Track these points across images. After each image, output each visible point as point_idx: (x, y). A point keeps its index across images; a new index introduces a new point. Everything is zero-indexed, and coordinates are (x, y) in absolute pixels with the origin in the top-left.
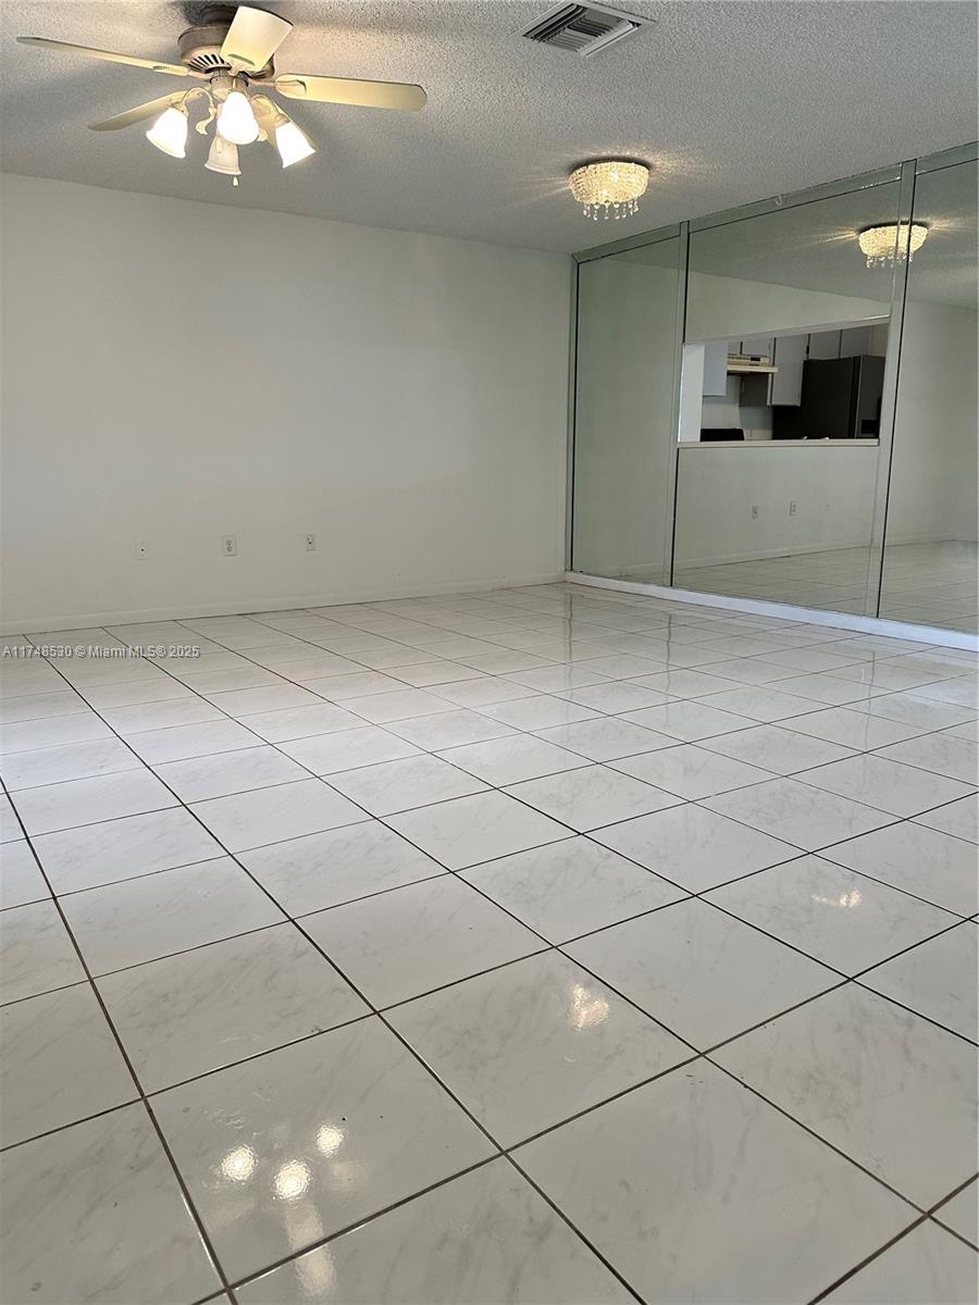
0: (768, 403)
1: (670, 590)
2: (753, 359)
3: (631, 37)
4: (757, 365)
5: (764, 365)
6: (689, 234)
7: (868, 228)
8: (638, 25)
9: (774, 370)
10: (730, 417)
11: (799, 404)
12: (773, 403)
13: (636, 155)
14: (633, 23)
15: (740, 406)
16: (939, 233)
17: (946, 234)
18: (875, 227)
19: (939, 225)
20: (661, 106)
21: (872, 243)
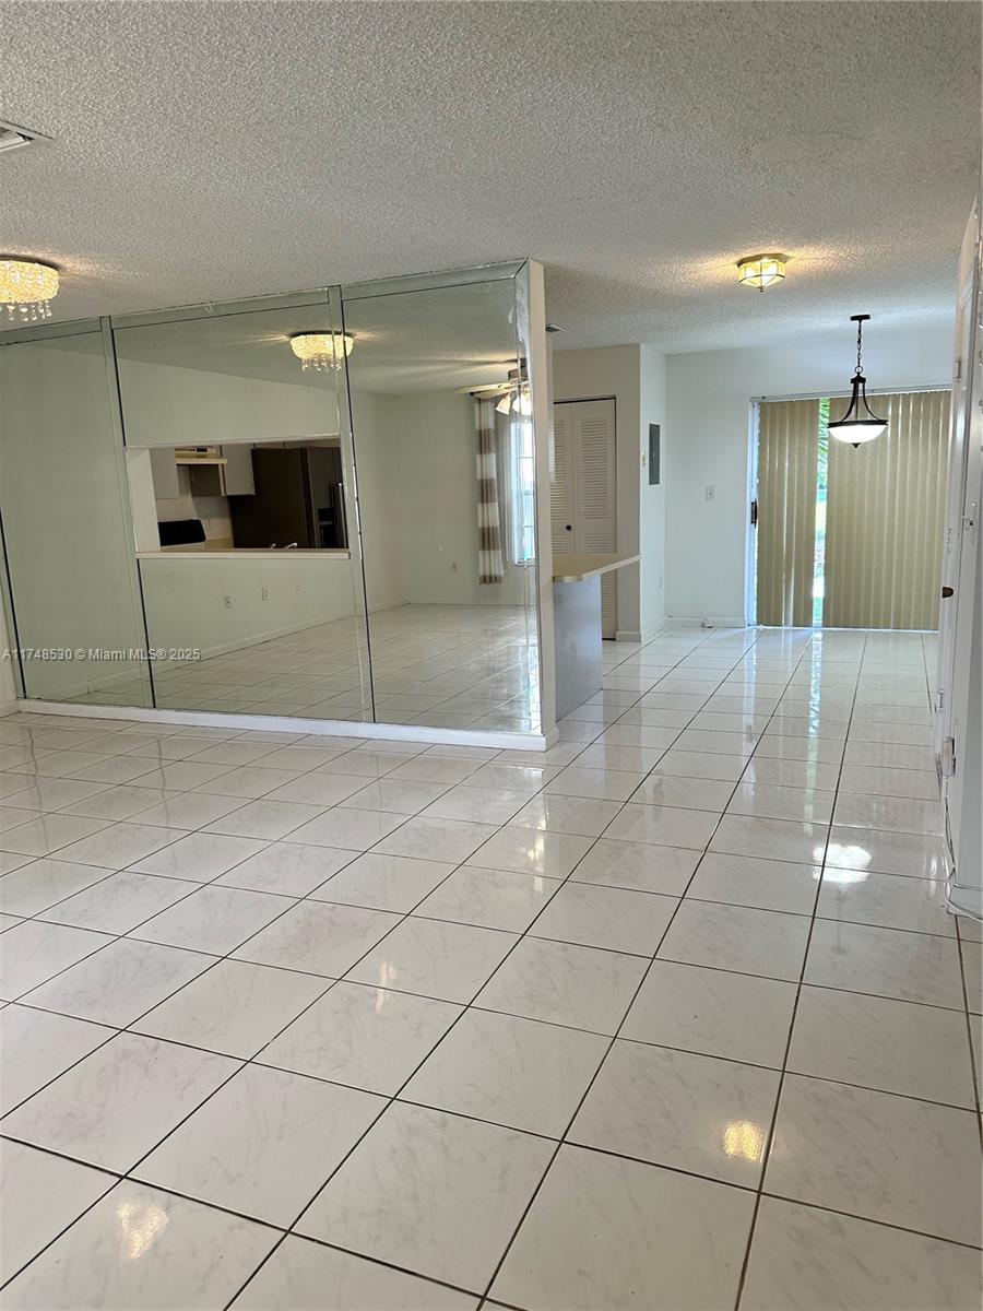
0: (223, 494)
1: (154, 711)
2: (199, 450)
3: (22, 149)
4: (204, 457)
5: (212, 457)
6: (112, 331)
7: (298, 334)
8: (30, 139)
9: (224, 461)
10: (185, 508)
11: (253, 493)
12: (228, 494)
13: (40, 255)
14: (23, 136)
15: (193, 496)
16: (363, 341)
17: (369, 342)
18: (305, 334)
19: (361, 335)
20: (68, 216)
21: (303, 347)
